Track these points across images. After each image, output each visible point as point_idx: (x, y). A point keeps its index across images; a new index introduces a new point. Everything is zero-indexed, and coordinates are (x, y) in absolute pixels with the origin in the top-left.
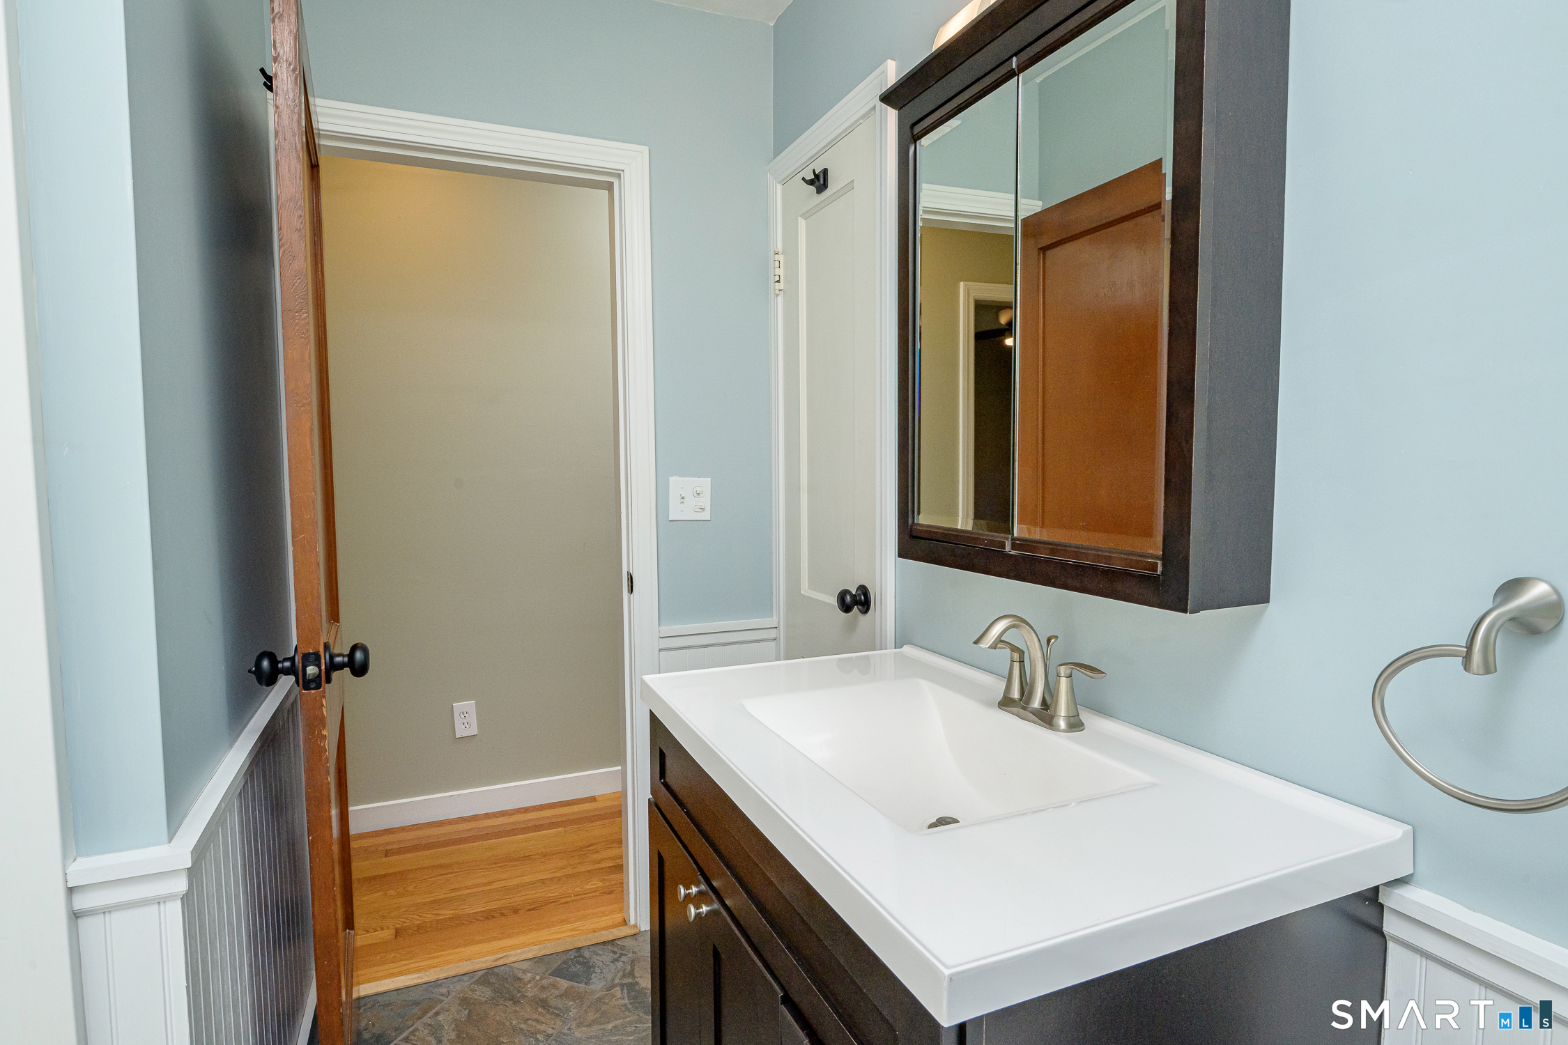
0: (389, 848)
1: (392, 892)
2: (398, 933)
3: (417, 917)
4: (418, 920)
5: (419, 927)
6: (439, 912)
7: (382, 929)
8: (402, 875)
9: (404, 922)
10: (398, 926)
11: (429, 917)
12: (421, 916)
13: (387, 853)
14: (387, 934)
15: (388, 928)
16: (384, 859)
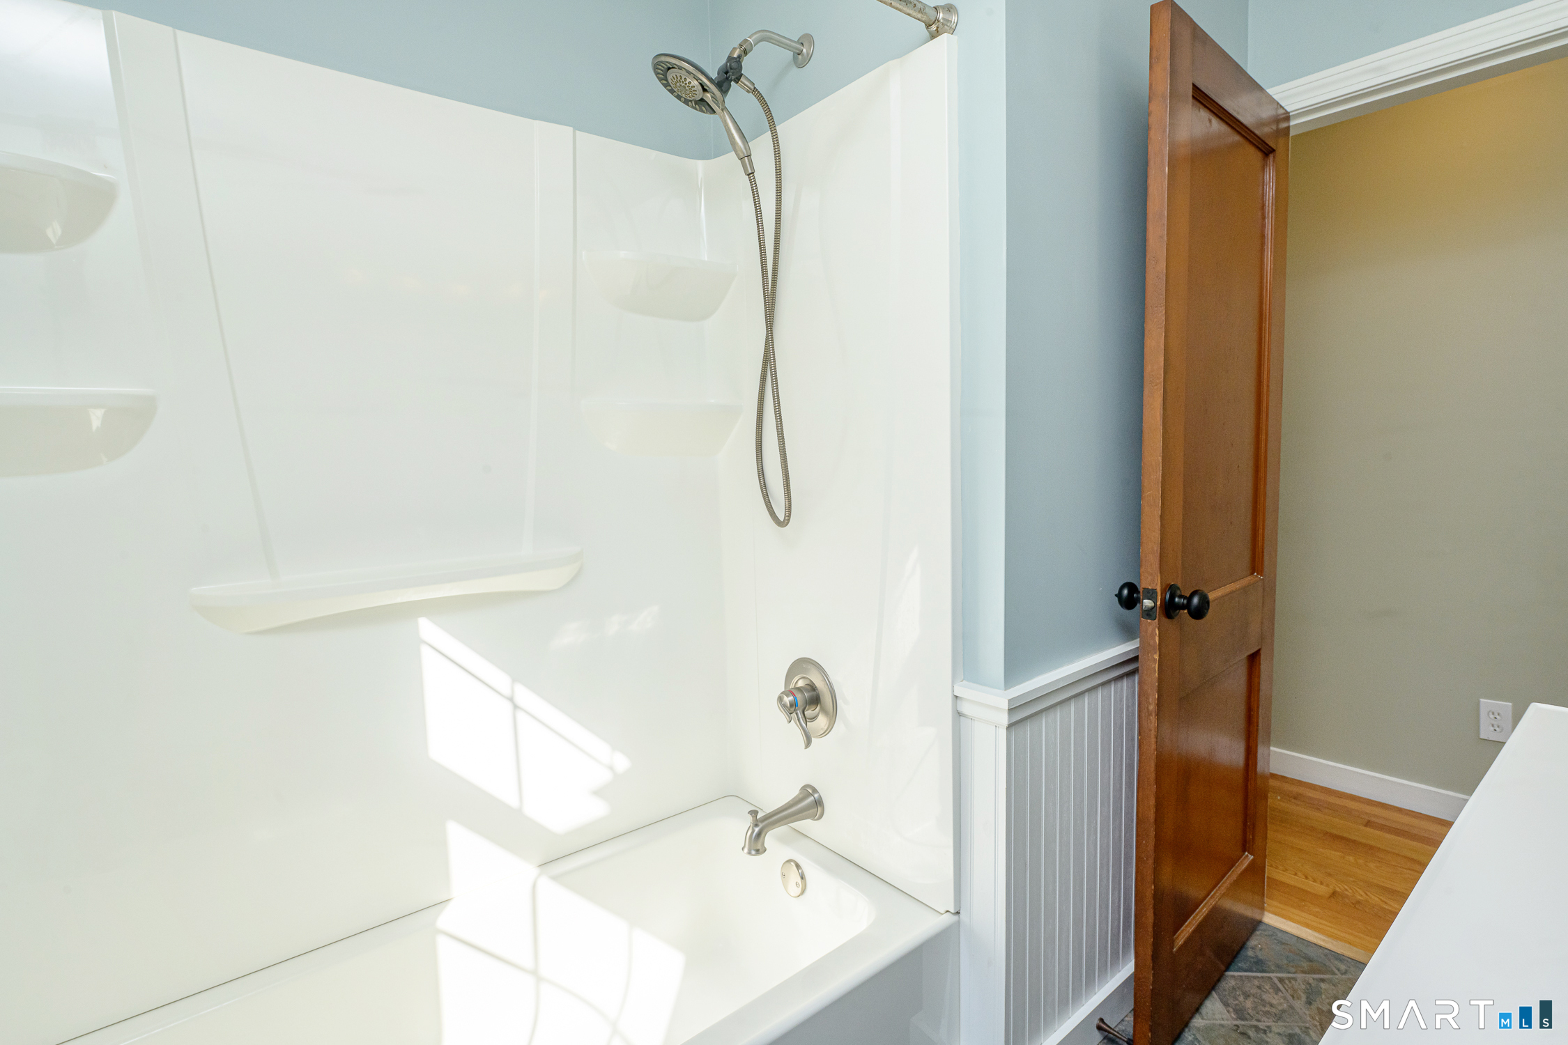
0: (1373, 819)
1: (1351, 859)
2: (1334, 894)
3: (1363, 894)
4: (1361, 895)
5: (1359, 902)
6: (1386, 901)
7: (1322, 883)
8: (1370, 850)
9: (1346, 890)
10: (1338, 889)
11: (1375, 899)
12: (1367, 894)
13: (1368, 824)
14: (1322, 890)
15: (1328, 886)
16: (1362, 827)
